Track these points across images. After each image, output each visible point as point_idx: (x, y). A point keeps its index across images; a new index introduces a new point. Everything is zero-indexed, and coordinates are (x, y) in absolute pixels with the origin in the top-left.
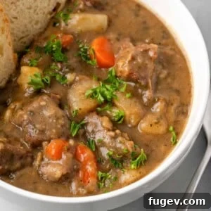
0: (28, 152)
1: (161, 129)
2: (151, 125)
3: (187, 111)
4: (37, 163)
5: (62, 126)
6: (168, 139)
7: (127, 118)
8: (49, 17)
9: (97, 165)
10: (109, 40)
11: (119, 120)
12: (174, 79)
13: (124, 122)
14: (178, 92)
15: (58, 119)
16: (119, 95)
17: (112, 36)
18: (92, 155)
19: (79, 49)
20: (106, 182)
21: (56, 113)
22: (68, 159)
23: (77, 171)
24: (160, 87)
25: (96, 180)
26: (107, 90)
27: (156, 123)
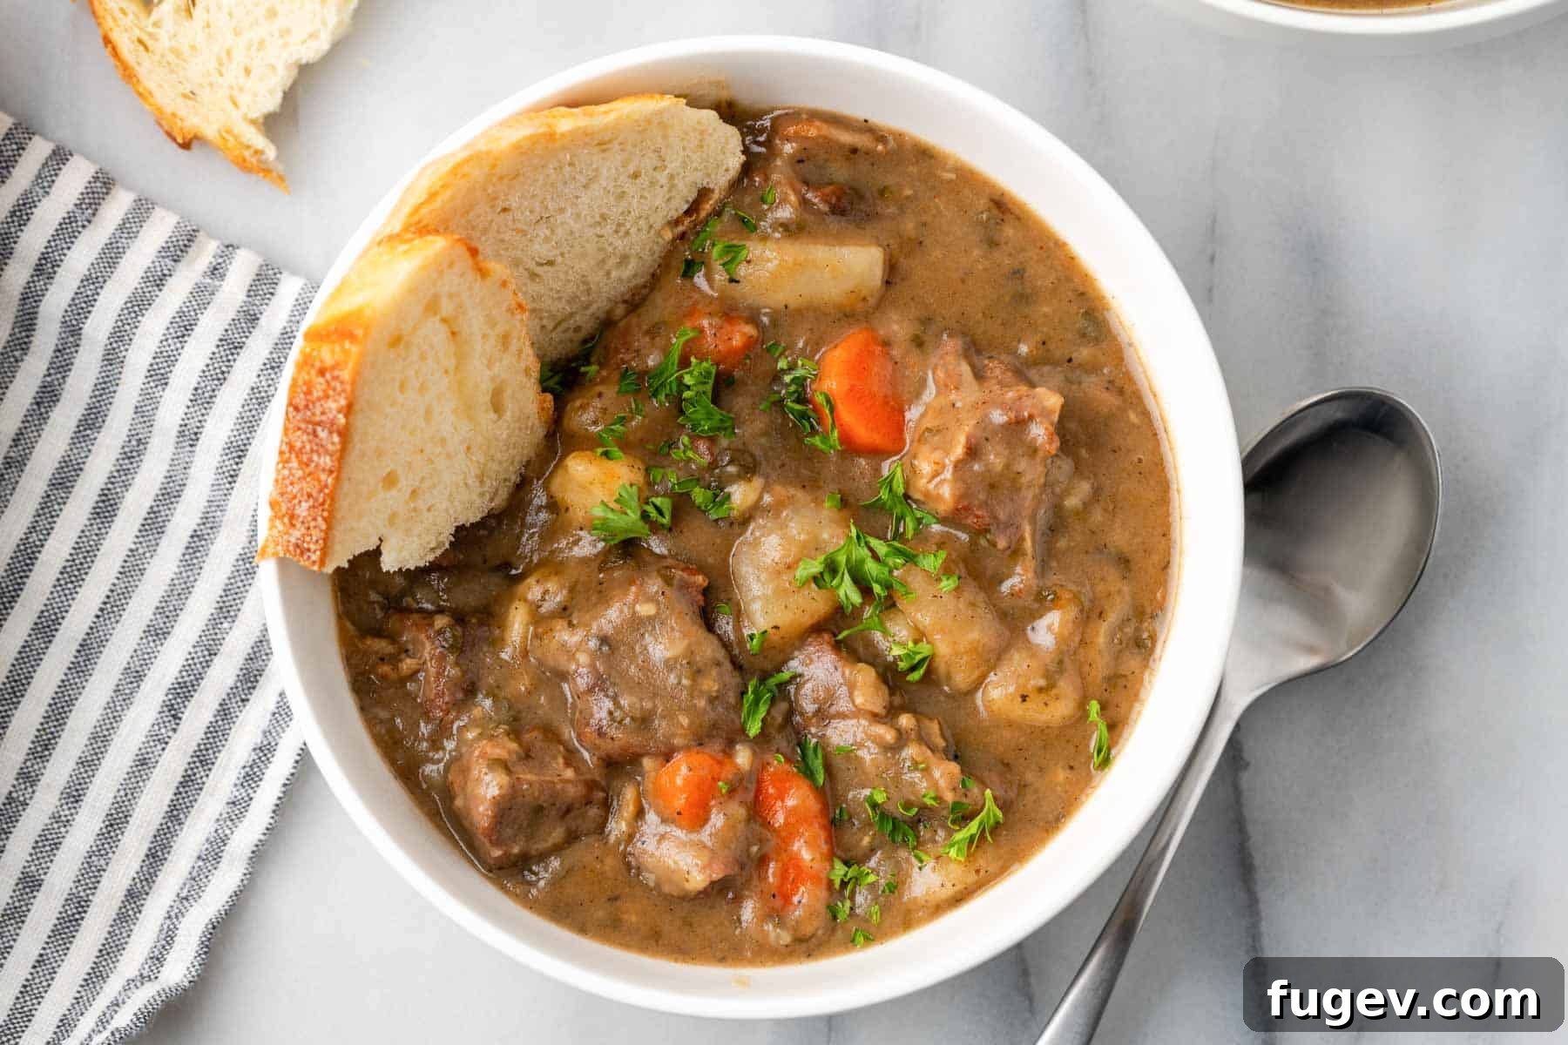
0: (591, 785)
1: (1060, 709)
2: (1024, 698)
3: (1153, 638)
4: (618, 827)
5: (712, 700)
6: (1080, 747)
7: (942, 668)
8: (668, 235)
9: (829, 840)
10: (886, 344)
11: (913, 668)
12: (1112, 513)
13: (929, 672)
14: (1124, 562)
15: (697, 673)
16: (917, 582)
17: (897, 327)
18: (813, 805)
19: (777, 377)
20: (859, 899)
21: (690, 652)
22: (730, 826)
23: (763, 861)
24: (1062, 543)
25: (823, 894)
26: (875, 557)
27: (1040, 690)
